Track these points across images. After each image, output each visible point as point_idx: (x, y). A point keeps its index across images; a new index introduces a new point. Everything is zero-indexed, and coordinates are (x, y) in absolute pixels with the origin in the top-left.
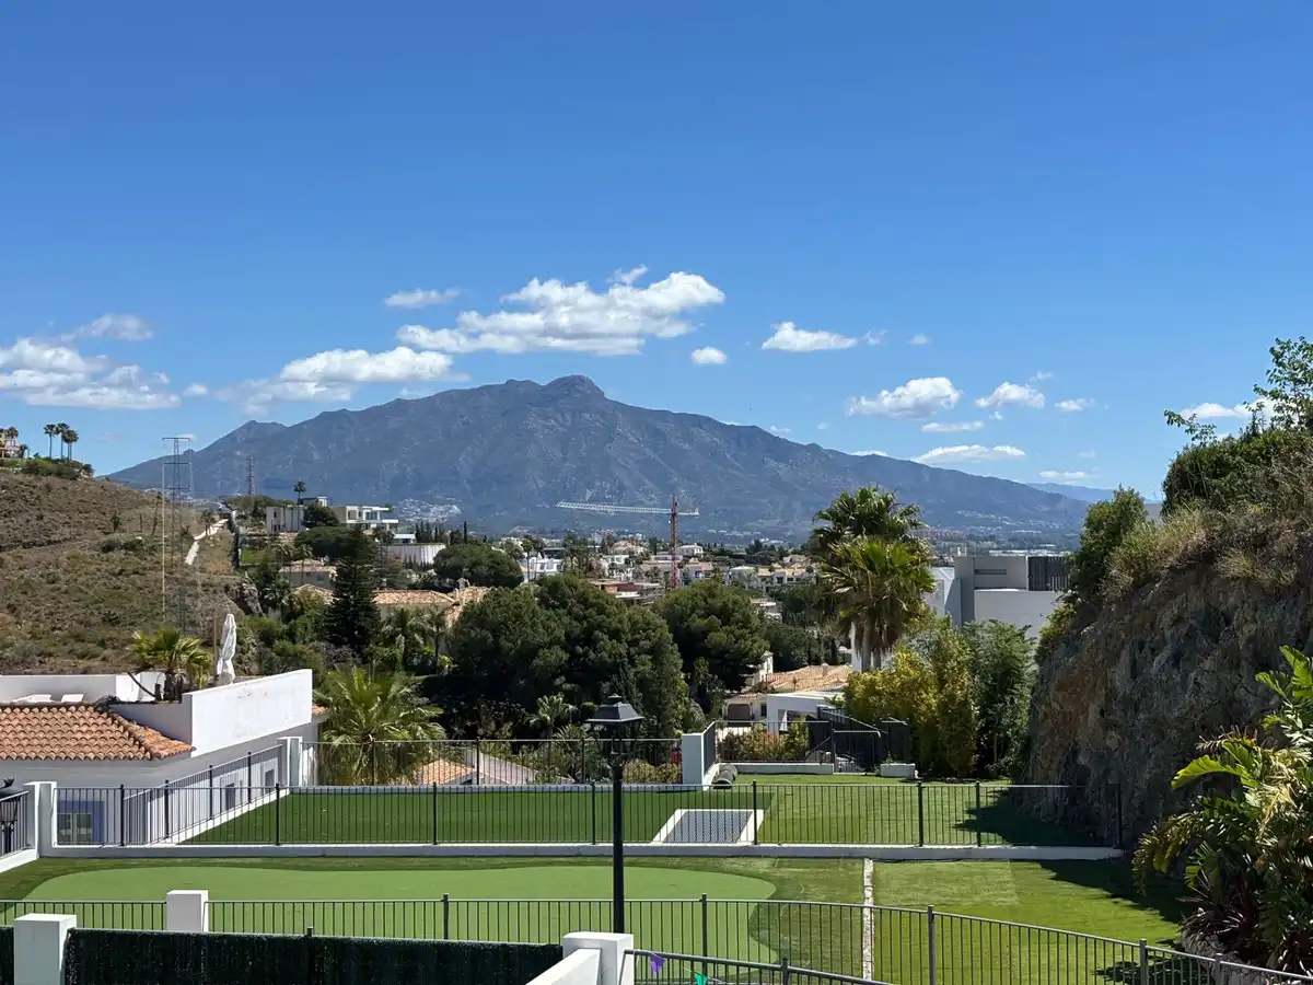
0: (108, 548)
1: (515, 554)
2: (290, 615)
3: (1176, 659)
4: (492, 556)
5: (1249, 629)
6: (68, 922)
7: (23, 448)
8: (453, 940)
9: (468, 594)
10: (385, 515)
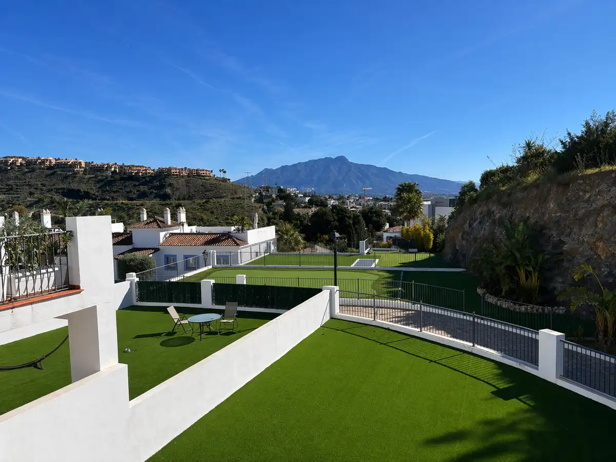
0: (233, 199)
1: (326, 199)
2: (275, 214)
3: (480, 223)
4: (321, 200)
5: (498, 216)
6: (213, 281)
7: (214, 175)
8: (300, 287)
9: (314, 209)
10: (296, 190)
